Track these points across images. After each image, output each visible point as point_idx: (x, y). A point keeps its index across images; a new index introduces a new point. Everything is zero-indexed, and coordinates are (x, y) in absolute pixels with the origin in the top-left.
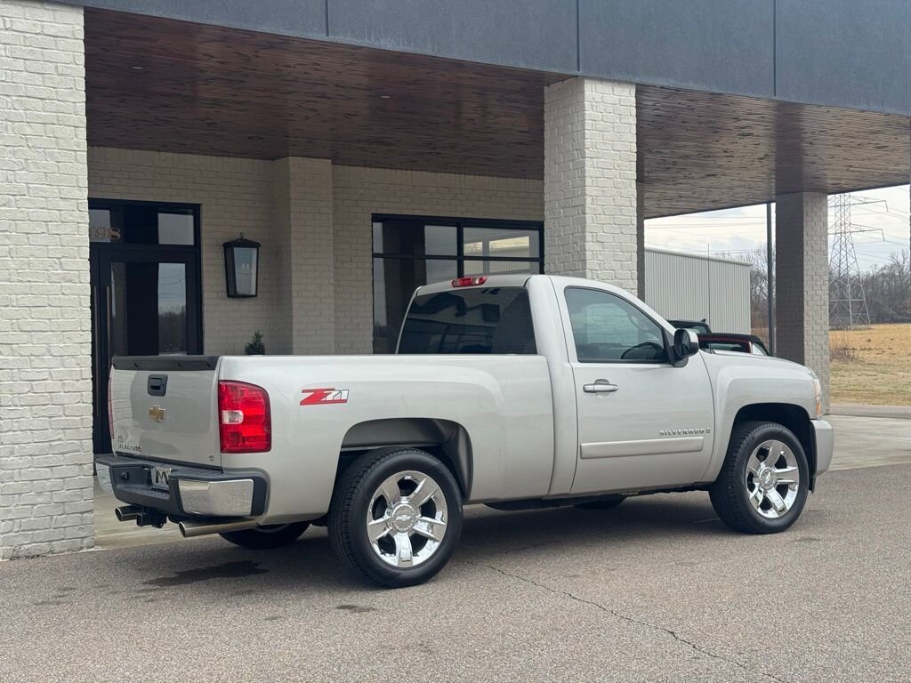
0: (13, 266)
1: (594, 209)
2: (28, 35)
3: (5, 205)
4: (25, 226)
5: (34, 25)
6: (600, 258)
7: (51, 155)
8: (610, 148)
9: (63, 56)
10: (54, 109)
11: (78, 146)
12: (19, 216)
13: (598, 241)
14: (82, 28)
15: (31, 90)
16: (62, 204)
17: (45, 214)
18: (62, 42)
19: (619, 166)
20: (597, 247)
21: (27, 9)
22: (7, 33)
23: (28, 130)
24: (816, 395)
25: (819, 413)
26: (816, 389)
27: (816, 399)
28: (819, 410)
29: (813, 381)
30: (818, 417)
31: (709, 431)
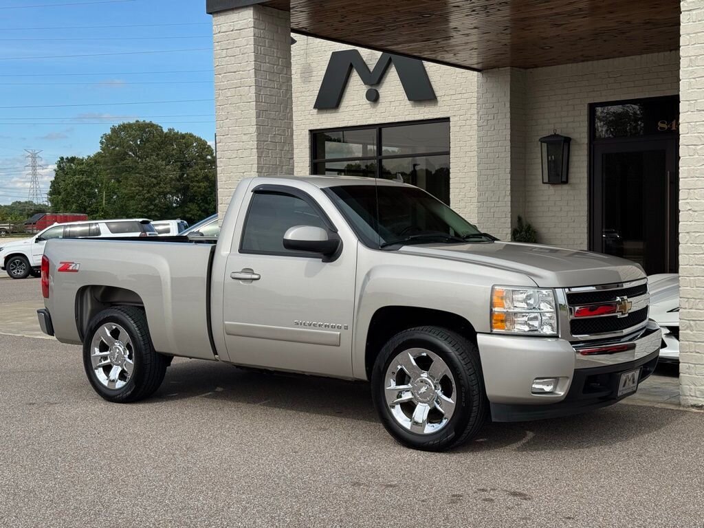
0: (224, 179)
2: (227, 33)
3: (220, 142)
5: (230, 25)
7: (239, 107)
10: (239, 77)
11: (250, 98)
12: (226, 149)
14: (252, 20)
15: (230, 68)
16: (245, 138)
21: (227, 16)
22: (219, 35)
23: (229, 94)
24: (492, 305)
25: (497, 327)
26: (495, 298)
27: (491, 310)
28: (499, 324)
29: (493, 289)
30: (495, 330)
31: (346, 328)
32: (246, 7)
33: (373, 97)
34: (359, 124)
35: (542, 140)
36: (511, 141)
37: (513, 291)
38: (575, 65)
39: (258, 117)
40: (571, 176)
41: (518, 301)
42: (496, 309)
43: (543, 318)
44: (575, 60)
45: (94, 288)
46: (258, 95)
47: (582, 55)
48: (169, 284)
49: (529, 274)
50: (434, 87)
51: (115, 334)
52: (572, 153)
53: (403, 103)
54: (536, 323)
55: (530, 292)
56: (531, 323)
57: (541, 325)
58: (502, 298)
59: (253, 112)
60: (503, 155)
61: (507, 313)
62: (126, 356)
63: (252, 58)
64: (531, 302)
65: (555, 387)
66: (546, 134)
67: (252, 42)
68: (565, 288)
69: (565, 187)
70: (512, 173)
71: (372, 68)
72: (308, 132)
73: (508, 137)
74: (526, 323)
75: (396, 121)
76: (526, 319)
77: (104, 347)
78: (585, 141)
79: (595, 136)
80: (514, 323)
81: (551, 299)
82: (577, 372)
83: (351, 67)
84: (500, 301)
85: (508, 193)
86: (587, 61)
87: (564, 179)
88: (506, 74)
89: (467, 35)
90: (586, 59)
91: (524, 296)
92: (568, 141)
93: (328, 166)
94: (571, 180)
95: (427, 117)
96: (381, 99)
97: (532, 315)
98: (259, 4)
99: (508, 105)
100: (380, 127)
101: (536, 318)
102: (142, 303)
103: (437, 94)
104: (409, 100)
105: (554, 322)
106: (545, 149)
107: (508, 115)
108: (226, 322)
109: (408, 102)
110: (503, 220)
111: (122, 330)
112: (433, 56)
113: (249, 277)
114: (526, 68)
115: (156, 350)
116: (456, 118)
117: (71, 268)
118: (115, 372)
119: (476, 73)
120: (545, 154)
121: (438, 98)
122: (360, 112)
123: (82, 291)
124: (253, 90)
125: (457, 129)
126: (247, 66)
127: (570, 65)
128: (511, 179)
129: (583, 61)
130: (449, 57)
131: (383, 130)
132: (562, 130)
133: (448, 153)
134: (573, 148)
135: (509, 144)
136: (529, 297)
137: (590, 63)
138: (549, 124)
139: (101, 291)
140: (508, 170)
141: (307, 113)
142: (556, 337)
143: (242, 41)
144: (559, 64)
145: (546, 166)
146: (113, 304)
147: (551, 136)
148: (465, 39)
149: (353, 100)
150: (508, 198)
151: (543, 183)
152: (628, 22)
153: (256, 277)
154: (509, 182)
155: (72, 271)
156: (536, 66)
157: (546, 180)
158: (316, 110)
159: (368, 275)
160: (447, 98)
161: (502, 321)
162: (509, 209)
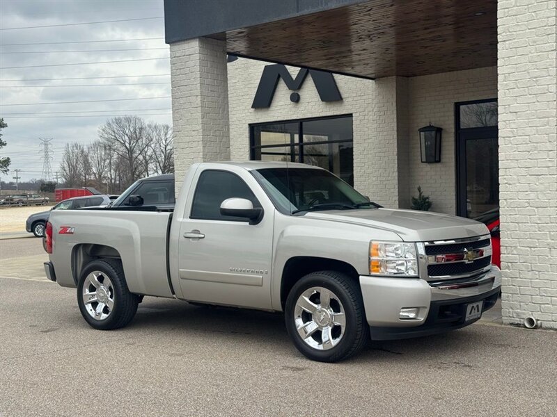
1: (506, 85)
2: (180, 58)
4: (182, 145)
6: (513, 126)
8: (524, 27)
9: (192, 64)
10: (189, 89)
11: (197, 104)
13: (511, 112)
16: (193, 133)
17: (187, 139)
18: (192, 57)
19: (535, 42)
20: (511, 117)
24: (370, 255)
25: (374, 271)
26: (372, 249)
27: (370, 259)
28: (376, 268)
29: (370, 243)
30: (373, 273)
31: (267, 273)
32: (193, 38)
33: (296, 99)
34: (285, 119)
35: (421, 130)
36: (397, 131)
37: (386, 244)
38: (444, 74)
39: (203, 118)
40: (443, 157)
41: (390, 252)
42: (372, 258)
43: (408, 264)
44: (443, 71)
45: (85, 246)
46: (202, 101)
47: (448, 67)
48: (139, 242)
49: (396, 232)
50: (341, 91)
51: (101, 279)
52: (443, 140)
53: (318, 103)
54: (403, 268)
55: (398, 245)
56: (399, 267)
57: (407, 269)
58: (377, 250)
59: (199, 115)
60: (391, 141)
61: (381, 261)
62: (109, 296)
63: (198, 76)
64: (399, 252)
65: (417, 314)
66: (424, 125)
67: (198, 64)
68: (424, 242)
69: (438, 165)
70: (399, 154)
71: (294, 77)
72: (247, 126)
73: (395, 128)
74: (394, 268)
75: (313, 116)
76: (395, 265)
77: (92, 289)
78: (453, 130)
79: (459, 127)
80: (386, 268)
81: (413, 250)
82: (432, 303)
83: (279, 76)
84: (376, 252)
85: (396, 170)
86: (453, 71)
87: (437, 159)
88: (392, 82)
89: (359, 55)
90: (451, 69)
91: (393, 248)
92: (439, 131)
93: (263, 150)
94: (443, 160)
95: (335, 114)
96: (301, 101)
97: (400, 262)
98: (203, 36)
99: (395, 104)
100: (301, 122)
101: (402, 264)
102: (120, 256)
103: (343, 96)
104: (322, 100)
105: (416, 267)
106: (423, 137)
107: (395, 112)
108: (181, 270)
109: (321, 103)
110: (392, 190)
111: (106, 277)
112: (337, 70)
113: (197, 236)
114: (408, 77)
115: (130, 290)
116: (358, 114)
117: (68, 231)
118: (100, 307)
119: (371, 81)
120: (423, 141)
121: (344, 100)
122: (286, 110)
123: (76, 248)
124: (199, 98)
125: (358, 122)
126: (195, 81)
127: (440, 74)
128: (398, 159)
129: (450, 71)
130: (349, 70)
131: (304, 123)
132: (436, 122)
133: (352, 141)
134: (444, 135)
135: (396, 133)
136: (397, 249)
137: (455, 72)
138: (426, 118)
139: (90, 248)
140: (396, 153)
141: (246, 111)
142: (417, 278)
143: (191, 64)
144: (431, 73)
145: (423, 149)
146: (99, 258)
147: (428, 127)
148: (358, 57)
149: (281, 100)
150: (396, 174)
151: (422, 162)
152: (477, 44)
153: (203, 236)
154: (396, 161)
155: (69, 233)
156: (415, 75)
157: (424, 160)
158: (253, 110)
159: (282, 233)
160: (350, 99)
161: (378, 267)
162: (396, 182)
